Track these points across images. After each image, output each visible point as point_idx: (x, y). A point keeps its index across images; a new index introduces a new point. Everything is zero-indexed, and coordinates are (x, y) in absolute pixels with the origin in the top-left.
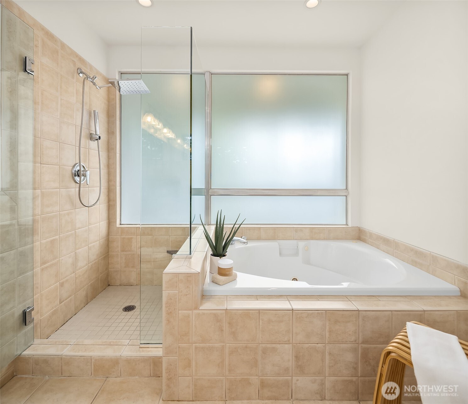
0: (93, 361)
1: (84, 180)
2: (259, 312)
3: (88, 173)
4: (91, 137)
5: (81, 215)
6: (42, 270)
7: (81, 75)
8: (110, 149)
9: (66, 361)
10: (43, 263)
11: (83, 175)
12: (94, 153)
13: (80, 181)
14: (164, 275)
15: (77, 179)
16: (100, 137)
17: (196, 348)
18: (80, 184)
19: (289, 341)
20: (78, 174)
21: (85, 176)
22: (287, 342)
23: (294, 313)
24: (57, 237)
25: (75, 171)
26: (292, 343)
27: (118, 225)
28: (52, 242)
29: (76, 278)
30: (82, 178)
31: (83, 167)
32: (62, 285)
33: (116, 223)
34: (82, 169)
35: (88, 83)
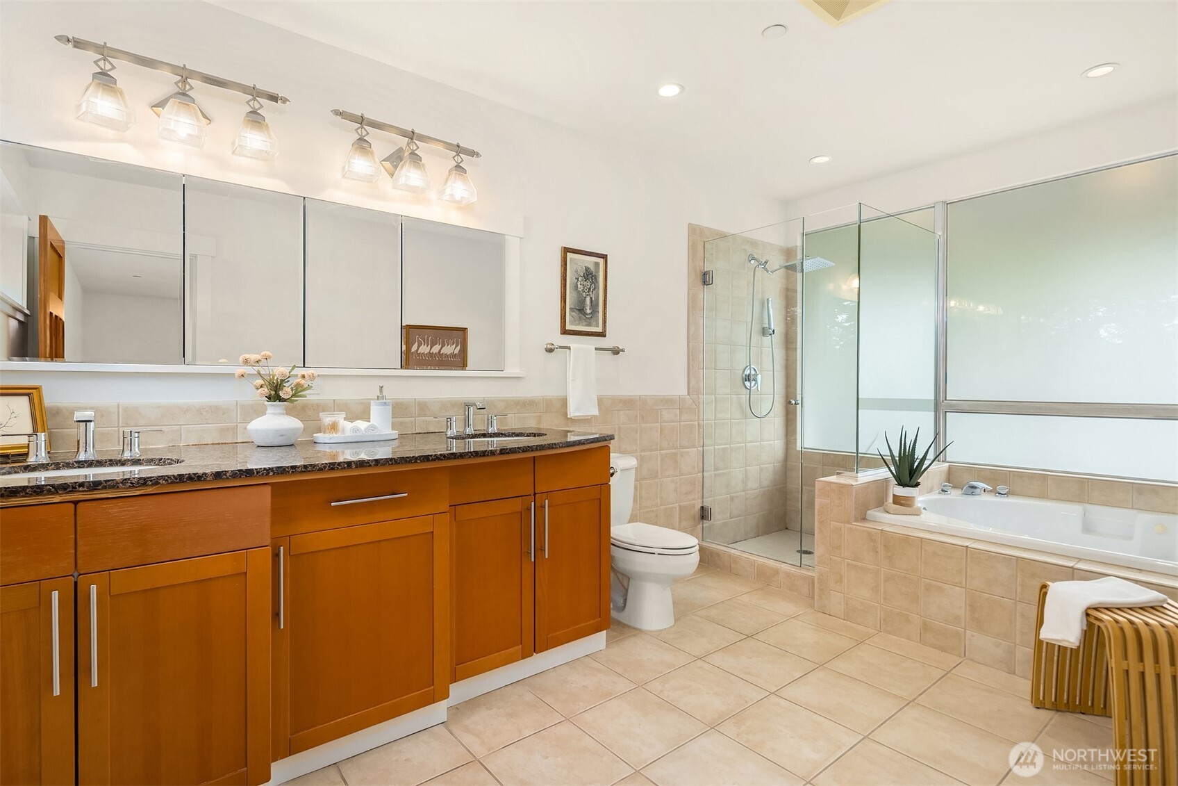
0: (756, 565)
1: (754, 386)
2: (921, 541)
3: (759, 377)
4: (764, 332)
5: (753, 426)
6: (715, 475)
7: (753, 262)
8: (789, 342)
9: (736, 560)
10: (716, 469)
11: (754, 380)
12: (767, 351)
13: (750, 387)
14: (816, 482)
15: (747, 383)
16: (773, 331)
17: (848, 564)
18: (750, 389)
19: (960, 583)
20: (748, 378)
21: (755, 380)
22: (957, 585)
23: (969, 551)
24: (728, 446)
25: (746, 375)
26: (965, 588)
27: (799, 448)
28: (724, 450)
29: (746, 499)
30: (753, 383)
31: (754, 370)
32: (732, 499)
33: (796, 446)
34: (753, 372)
35: (759, 271)
